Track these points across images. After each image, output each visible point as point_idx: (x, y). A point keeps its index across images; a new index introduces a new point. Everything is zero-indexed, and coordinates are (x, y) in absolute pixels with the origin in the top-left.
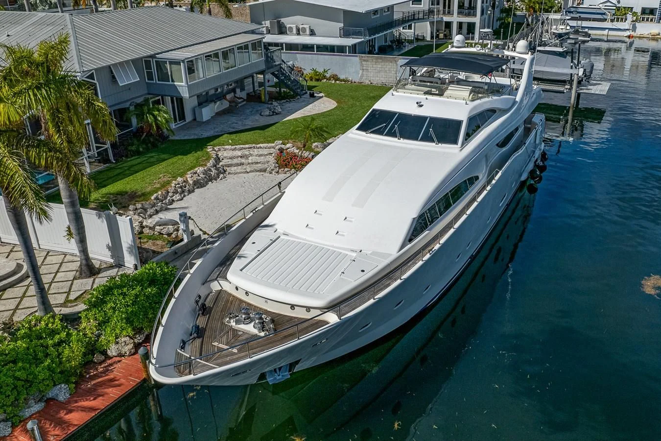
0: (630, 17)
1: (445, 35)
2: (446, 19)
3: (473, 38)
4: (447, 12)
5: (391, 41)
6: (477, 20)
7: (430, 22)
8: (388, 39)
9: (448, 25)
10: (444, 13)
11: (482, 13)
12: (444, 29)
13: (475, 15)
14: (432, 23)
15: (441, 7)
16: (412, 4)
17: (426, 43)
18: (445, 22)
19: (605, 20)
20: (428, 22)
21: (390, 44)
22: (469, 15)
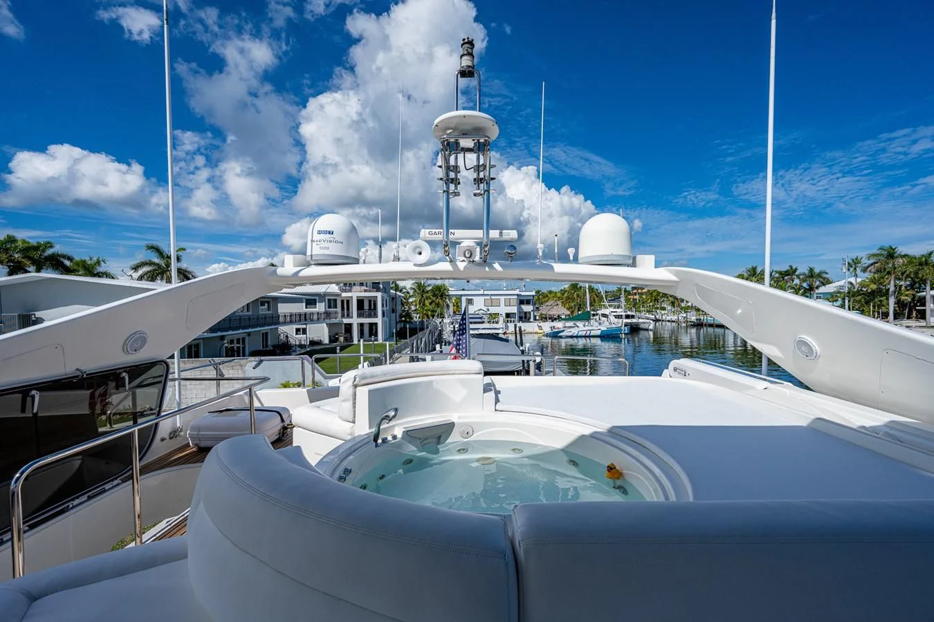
0: (501, 320)
1: (346, 339)
2: (346, 321)
3: (377, 340)
4: (346, 315)
5: (273, 346)
6: (379, 320)
7: (327, 324)
8: (269, 343)
9: (349, 328)
10: (343, 316)
11: (383, 315)
12: (343, 332)
13: (376, 316)
14: (329, 325)
15: (339, 309)
16: (306, 308)
17: (323, 347)
18: (346, 324)
19: (483, 322)
20: (325, 324)
21: (271, 348)
22: (370, 316)
